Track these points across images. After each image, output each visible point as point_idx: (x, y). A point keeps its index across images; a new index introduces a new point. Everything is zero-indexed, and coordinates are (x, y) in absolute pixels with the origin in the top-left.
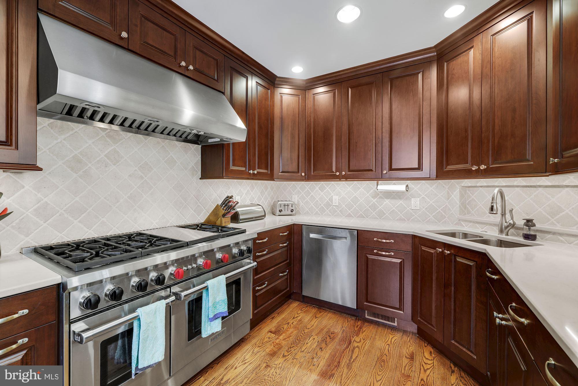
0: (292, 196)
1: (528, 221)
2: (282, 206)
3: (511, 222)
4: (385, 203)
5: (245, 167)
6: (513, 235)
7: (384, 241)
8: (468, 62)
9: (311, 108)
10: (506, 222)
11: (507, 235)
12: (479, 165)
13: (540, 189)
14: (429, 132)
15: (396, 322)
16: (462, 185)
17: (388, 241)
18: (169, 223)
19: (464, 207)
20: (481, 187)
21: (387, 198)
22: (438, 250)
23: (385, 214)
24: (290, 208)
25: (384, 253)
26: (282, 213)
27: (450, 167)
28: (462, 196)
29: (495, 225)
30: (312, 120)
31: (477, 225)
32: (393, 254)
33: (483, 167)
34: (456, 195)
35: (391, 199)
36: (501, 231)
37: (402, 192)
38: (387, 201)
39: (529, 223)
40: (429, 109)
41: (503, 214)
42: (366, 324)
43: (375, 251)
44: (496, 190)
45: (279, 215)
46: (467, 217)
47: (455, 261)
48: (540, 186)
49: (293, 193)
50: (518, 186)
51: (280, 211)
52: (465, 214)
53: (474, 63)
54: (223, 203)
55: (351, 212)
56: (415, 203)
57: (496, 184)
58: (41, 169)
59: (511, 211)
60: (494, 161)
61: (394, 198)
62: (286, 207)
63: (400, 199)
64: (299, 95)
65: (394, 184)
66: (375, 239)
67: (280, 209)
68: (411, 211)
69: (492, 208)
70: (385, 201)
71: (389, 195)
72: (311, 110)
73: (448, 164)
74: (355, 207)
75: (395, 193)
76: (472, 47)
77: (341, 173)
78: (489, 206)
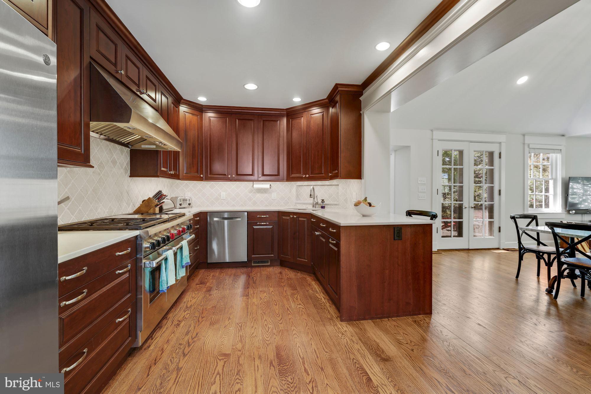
0: (185, 193)
1: (323, 200)
2: (182, 201)
3: (317, 201)
4: (257, 196)
5: (167, 168)
6: (317, 208)
7: (263, 216)
8: (300, 123)
9: (207, 127)
10: (315, 202)
11: (315, 208)
12: (306, 175)
13: (326, 186)
14: (283, 155)
15: (269, 263)
16: (297, 185)
17: (265, 216)
18: (113, 213)
19: (298, 196)
20: (305, 186)
21: (258, 193)
22: (291, 217)
23: (257, 203)
24: (188, 202)
25: (263, 223)
26: (182, 206)
27: (293, 175)
28: (297, 191)
29: (311, 204)
30: (209, 136)
31: (304, 205)
32: (268, 223)
33: (307, 176)
34: (294, 190)
35: (261, 193)
36: (313, 206)
37: (267, 189)
38: (258, 195)
39: (323, 201)
40: (283, 142)
41: (314, 198)
42: (253, 269)
43: (258, 223)
44: (312, 187)
45: (179, 208)
46: (299, 202)
47: (299, 220)
48: (326, 185)
49: (186, 190)
50: (319, 185)
51: (180, 205)
52: (298, 200)
53: (303, 125)
54: (155, 196)
55: (235, 203)
56: (274, 195)
57: (311, 184)
58: (93, 167)
59: (317, 196)
60: (312, 174)
61: (262, 193)
62: (185, 201)
63: (266, 193)
64: (198, 116)
65: (262, 184)
66: (258, 216)
67: (181, 203)
68: (272, 200)
69: (311, 195)
70: (257, 195)
71: (260, 191)
72: (207, 128)
73: (292, 174)
74: (238, 199)
75: (263, 190)
76: (303, 117)
77: (232, 176)
78: (310, 194)
